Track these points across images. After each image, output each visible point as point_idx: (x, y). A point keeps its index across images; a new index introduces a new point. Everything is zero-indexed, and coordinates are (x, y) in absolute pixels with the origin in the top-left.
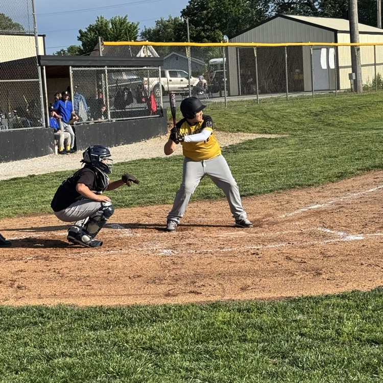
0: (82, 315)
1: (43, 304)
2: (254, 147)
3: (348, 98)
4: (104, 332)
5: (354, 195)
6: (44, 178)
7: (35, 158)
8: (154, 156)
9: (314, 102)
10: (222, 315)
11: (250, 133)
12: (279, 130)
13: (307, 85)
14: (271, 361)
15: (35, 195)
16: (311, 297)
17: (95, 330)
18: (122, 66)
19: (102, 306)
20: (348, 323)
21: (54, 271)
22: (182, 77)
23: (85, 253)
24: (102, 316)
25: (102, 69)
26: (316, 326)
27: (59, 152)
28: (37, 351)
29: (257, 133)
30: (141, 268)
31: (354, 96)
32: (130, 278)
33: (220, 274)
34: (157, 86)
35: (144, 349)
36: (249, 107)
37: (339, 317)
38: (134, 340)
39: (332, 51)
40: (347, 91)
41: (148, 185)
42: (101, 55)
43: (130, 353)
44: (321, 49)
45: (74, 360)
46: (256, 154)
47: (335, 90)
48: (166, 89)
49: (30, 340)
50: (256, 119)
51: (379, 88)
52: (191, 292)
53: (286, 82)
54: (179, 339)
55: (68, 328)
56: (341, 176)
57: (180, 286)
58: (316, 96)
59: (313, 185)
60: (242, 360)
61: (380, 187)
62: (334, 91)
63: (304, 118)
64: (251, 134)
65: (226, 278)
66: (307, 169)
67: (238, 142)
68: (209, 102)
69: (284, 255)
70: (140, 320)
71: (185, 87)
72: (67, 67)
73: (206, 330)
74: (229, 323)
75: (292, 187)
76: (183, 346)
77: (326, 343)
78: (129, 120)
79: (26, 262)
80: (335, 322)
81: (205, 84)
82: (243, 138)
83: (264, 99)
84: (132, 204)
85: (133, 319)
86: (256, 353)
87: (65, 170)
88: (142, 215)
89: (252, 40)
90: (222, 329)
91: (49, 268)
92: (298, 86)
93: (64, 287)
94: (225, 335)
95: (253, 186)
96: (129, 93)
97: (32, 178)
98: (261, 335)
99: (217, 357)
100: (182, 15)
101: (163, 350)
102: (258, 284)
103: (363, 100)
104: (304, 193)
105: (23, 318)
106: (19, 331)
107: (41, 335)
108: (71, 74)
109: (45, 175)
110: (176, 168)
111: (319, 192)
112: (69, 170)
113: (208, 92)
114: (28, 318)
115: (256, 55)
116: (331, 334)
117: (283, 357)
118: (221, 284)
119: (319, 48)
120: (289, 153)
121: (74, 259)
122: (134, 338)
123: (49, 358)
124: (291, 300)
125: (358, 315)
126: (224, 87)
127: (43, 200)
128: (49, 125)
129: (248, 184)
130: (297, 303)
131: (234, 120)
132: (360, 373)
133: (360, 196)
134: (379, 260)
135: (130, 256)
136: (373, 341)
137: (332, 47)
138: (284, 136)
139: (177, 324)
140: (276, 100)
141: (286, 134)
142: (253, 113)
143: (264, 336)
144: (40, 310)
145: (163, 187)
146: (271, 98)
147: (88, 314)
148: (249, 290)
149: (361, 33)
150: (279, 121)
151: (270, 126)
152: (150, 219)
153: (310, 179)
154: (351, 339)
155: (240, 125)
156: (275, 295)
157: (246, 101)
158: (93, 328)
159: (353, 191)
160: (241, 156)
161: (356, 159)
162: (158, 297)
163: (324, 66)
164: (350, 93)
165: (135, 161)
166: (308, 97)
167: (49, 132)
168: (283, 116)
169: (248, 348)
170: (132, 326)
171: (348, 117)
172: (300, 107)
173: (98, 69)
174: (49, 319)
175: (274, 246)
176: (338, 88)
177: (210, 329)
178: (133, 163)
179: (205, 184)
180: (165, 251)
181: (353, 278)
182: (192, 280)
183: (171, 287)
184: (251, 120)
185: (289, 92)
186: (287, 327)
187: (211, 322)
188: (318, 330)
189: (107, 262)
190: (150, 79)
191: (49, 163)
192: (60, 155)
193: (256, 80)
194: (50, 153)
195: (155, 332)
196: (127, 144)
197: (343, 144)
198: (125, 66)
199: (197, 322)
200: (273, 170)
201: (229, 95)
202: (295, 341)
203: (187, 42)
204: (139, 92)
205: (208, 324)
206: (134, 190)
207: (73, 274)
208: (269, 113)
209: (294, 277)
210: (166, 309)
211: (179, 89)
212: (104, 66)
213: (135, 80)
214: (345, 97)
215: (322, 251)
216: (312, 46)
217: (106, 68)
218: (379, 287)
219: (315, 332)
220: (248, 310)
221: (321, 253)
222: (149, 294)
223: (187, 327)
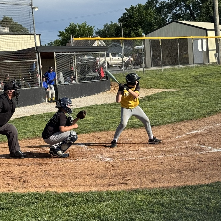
0: (59, 198)
1: (38, 191)
2: (160, 97)
3: (214, 67)
4: (72, 208)
5: (218, 125)
6: (40, 116)
7: (35, 105)
8: (103, 103)
9: (194, 70)
10: (140, 197)
11: (158, 89)
12: (175, 87)
13: (190, 60)
15: (34, 127)
16: (192, 186)
17: (67, 206)
18: (84, 52)
19: (71, 192)
20: (213, 202)
21: (44, 172)
22: (119, 57)
23: (62, 161)
24: (71, 198)
25: (73, 53)
26: (195, 203)
27: (48, 101)
29: (162, 89)
30: (94, 170)
31: (218, 66)
32: (87, 175)
33: (139, 173)
34: (104, 62)
35: (95, 217)
36: (157, 74)
37: (208, 197)
38: (90, 212)
39: (204, 41)
40: (214, 64)
41: (99, 120)
42: (72, 46)
43: (87, 220)
44: (198, 40)
46: (161, 101)
48: (110, 64)
49: (30, 213)
50: (161, 81)
52: (122, 183)
53: (178, 59)
54: (115, 212)
55: (51, 205)
56: (210, 113)
57: (116, 180)
58: (196, 67)
59: (194, 119)
62: (206, 64)
63: (189, 80)
64: (159, 89)
65: (143, 175)
66: (190, 110)
67: (151, 94)
68: (134, 71)
69: (177, 161)
70: (93, 200)
71: (121, 63)
72: (53, 53)
73: (131, 206)
74: (144, 202)
75: (181, 120)
76: (117, 216)
77: (200, 213)
78: (88, 82)
79: (28, 167)
80: (206, 201)
81: (132, 61)
82: (154, 92)
83: (166, 69)
84: (89, 131)
85: (89, 200)
86: (159, 220)
87: (52, 112)
88: (95, 138)
89: (159, 35)
90: (140, 205)
91: (41, 170)
92: (185, 61)
93: (49, 181)
94: (142, 209)
95: (159, 120)
96: (88, 67)
97: (33, 117)
98: (162, 209)
100: (119, 22)
101: (106, 218)
102: (161, 178)
104: (188, 124)
105: (26, 200)
106: (23, 208)
107: (36, 210)
108: (55, 57)
109: (40, 115)
110: (115, 110)
111: (197, 123)
112: (54, 112)
113: (133, 65)
114: (29, 200)
115: (161, 44)
116: (203, 208)
118: (140, 178)
119: (197, 40)
120: (180, 100)
121: (55, 164)
122: (89, 211)
124: (180, 188)
125: (219, 197)
126: (142, 62)
127: (39, 130)
128: (42, 86)
129: (156, 119)
130: (184, 189)
131: (149, 81)
135: (88, 162)
137: (204, 38)
138: (177, 90)
139: (114, 203)
140: (173, 69)
141: (179, 89)
142: (159, 77)
143: (164, 209)
144: (36, 195)
145: (107, 121)
146: (170, 68)
147: (63, 197)
148: (156, 182)
150: (174, 81)
151: (169, 85)
152: (100, 140)
153: (192, 116)
154: (215, 211)
155: (152, 84)
156: (171, 185)
157: (155, 70)
158: (66, 206)
159: (217, 123)
160: (152, 102)
161: (219, 104)
162: (104, 186)
163: (200, 50)
164: (215, 65)
165: (92, 106)
166: (191, 68)
167: (43, 90)
168: (177, 79)
169: (155, 217)
170: (88, 204)
171: (214, 79)
172: (187, 73)
173: (70, 53)
174: (41, 200)
175: (170, 156)
176: (209, 62)
177: (133, 205)
178: (90, 107)
180: (108, 159)
181: (216, 174)
182: (123, 176)
183: (111, 180)
184: (158, 81)
185: (180, 65)
186: (178, 204)
187: (133, 201)
188: (196, 206)
189: (74, 166)
190: (100, 58)
191: (42, 108)
192: (49, 103)
193: (161, 58)
194: (43, 102)
195: (101, 207)
196: (87, 96)
197: (211, 94)
198: (86, 52)
199: (126, 201)
200: (171, 110)
201: (146, 67)
202: (182, 212)
203: (122, 37)
204: (94, 66)
205: (132, 203)
206: (91, 123)
207: (55, 173)
208: (168, 77)
209: (182, 174)
210: (108, 194)
211: (117, 64)
212: (74, 52)
213: (92, 59)
214: (212, 67)
215: (199, 158)
216: (193, 38)
217: (75, 53)
219: (194, 207)
220: (155, 194)
221: (198, 160)
222: (99, 185)
223: (120, 204)
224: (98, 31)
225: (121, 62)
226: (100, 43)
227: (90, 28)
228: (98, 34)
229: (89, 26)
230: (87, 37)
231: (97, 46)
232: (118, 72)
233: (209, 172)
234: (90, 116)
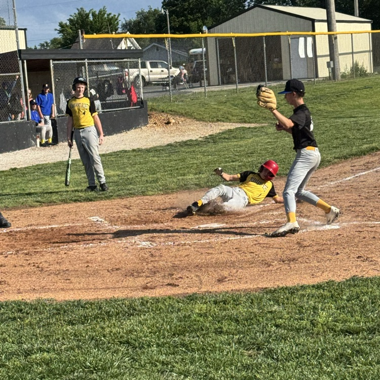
0: (60, 310)
1: (23, 299)
2: (233, 137)
3: (326, 86)
4: (82, 327)
5: (332, 183)
6: (26, 171)
7: (17, 151)
8: (135, 148)
10: (199, 307)
11: (230, 122)
12: (259, 119)
13: (286, 74)
14: (246, 353)
15: (16, 189)
16: (286, 288)
17: (73, 324)
18: (102, 59)
19: (80, 300)
20: (323, 314)
21: (34, 266)
22: (162, 67)
23: (65, 247)
24: (80, 310)
25: (82, 61)
26: (291, 317)
27: (41, 145)
28: (15, 347)
29: (237, 122)
30: (120, 261)
31: (332, 83)
32: (108, 271)
33: (197, 266)
34: (138, 76)
35: (121, 343)
36: (229, 97)
37: (314, 307)
38: (112, 334)
39: (310, 40)
40: (326, 79)
41: (129, 177)
42: (82, 48)
43: (107, 347)
44: (299, 38)
45: (53, 355)
46: (235, 143)
47: (314, 78)
48: (147, 80)
49: (9, 336)
50: (235, 109)
51: (356, 76)
52: (169, 284)
53: (264, 71)
54: (156, 333)
55: (46, 323)
57: (158, 278)
60: (217, 352)
61: (357, 175)
62: (313, 80)
63: (282, 107)
64: (231, 124)
65: (204, 269)
66: (285, 158)
67: (218, 132)
68: (189, 92)
69: (261, 245)
70: (118, 314)
71: (166, 78)
72: (49, 60)
73: (183, 323)
74: (205, 315)
76: (159, 340)
77: (301, 334)
78: (110, 111)
79: (6, 257)
80: (310, 313)
81: (185, 74)
82: (223, 128)
83: (243, 89)
84: (112, 196)
85: (111, 313)
86: (231, 345)
87: (47, 162)
88: (122, 207)
89: (232, 30)
90: (198, 321)
91: (29, 262)
92: (277, 75)
93: (43, 282)
94: (201, 328)
96: (110, 85)
97: (14, 171)
98: (236, 327)
99: (193, 350)
100: (163, 7)
101: (139, 344)
102: (235, 275)
103: (341, 88)
105: (2, 314)
107: (19, 331)
108: (52, 67)
109: (27, 168)
110: (156, 159)
112: (50, 162)
113: (188, 82)
114: (7, 313)
115: (234, 46)
116: (306, 325)
117: (259, 349)
118: (199, 276)
119: (297, 38)
120: (268, 142)
121: (53, 253)
122: (111, 332)
123: (28, 353)
124: (267, 291)
125: (333, 306)
126: (203, 77)
128: (30, 118)
130: (273, 294)
131: (214, 110)
132: (334, 363)
133: (337, 184)
134: (355, 249)
135: (109, 249)
136: (347, 331)
137: (309, 36)
138: (263, 125)
139: (154, 318)
140: (255, 89)
141: (265, 123)
142: (233, 102)
143: (240, 327)
144: (19, 306)
145: (143, 178)
146: (250, 87)
147: (66, 309)
148: (226, 281)
149: (338, 21)
150: (258, 110)
151: (249, 115)
152: (130, 211)
154: (326, 330)
155: (219, 114)
156: (251, 287)
157: (226, 90)
158: (71, 323)
159: (330, 180)
160: (220, 146)
161: (334, 147)
162: (136, 290)
163: (302, 55)
164: (329, 81)
165: (116, 152)
167: (31, 125)
169: (224, 341)
170: (109, 320)
171: (326, 105)
173: (78, 62)
174: (28, 314)
176: (317, 76)
177: (186, 321)
178: (114, 154)
179: (184, 175)
180: (144, 243)
181: (328, 267)
182: (170, 272)
183: (150, 279)
184: (230, 110)
185: (268, 81)
186: (262, 319)
187: (187, 314)
188: (293, 321)
189: (86, 255)
190: (130, 70)
191: (31, 156)
192: (42, 148)
193: (235, 69)
194: (32, 146)
195: (132, 325)
196: (109, 135)
197: (322, 132)
198: (105, 59)
199: (174, 315)
200: (252, 159)
201: (209, 85)
202: (270, 332)
203: (167, 33)
204: (119, 84)
205: (185, 317)
206: (114, 182)
207: (52, 268)
208: (248, 103)
209: (271, 268)
210: (144, 302)
211: (160, 80)
212: (84, 59)
213: (117, 71)
214: (321, 86)
215: (299, 241)
216: (289, 35)
217: (86, 61)
218: (354, 276)
219: (290, 323)
220: (225, 302)
221: (298, 243)
222: (127, 287)
223: (164, 320)
224: (126, 23)
225: (166, 76)
226: (129, 44)
227: (112, 17)
228: (126, 28)
229: (110, 14)
230: (107, 33)
231: (125, 50)
232: (161, 95)
233: (317, 264)
234: (114, 170)
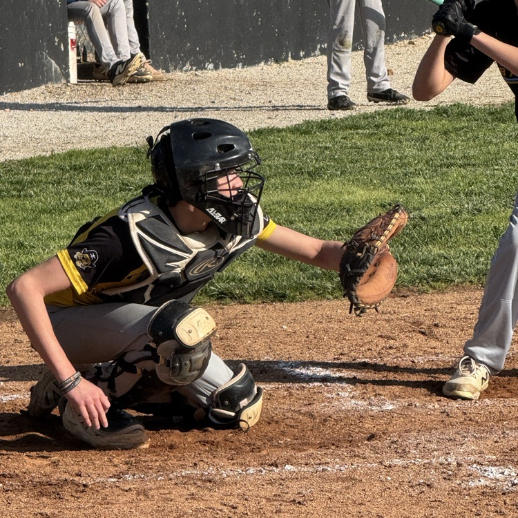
41: (425, 213)
88: (402, 330)
127: (24, 260)
135: (357, 489)
145: (481, 221)
152: (434, 343)
180: (494, 472)
194: (50, 80)
